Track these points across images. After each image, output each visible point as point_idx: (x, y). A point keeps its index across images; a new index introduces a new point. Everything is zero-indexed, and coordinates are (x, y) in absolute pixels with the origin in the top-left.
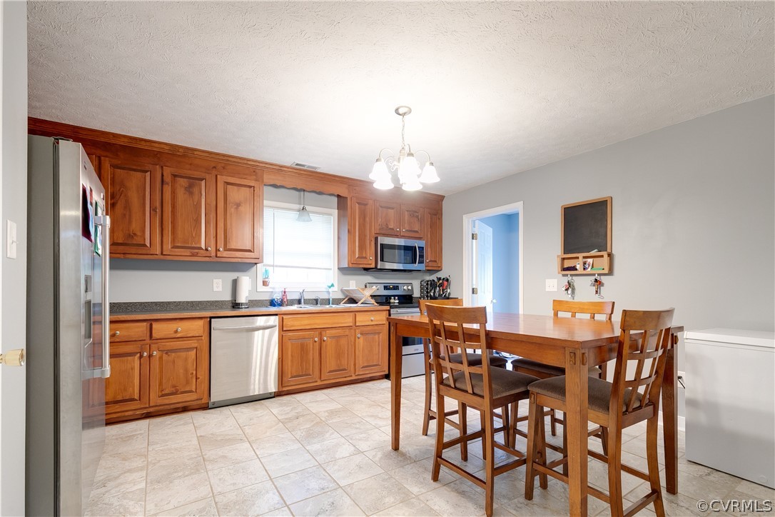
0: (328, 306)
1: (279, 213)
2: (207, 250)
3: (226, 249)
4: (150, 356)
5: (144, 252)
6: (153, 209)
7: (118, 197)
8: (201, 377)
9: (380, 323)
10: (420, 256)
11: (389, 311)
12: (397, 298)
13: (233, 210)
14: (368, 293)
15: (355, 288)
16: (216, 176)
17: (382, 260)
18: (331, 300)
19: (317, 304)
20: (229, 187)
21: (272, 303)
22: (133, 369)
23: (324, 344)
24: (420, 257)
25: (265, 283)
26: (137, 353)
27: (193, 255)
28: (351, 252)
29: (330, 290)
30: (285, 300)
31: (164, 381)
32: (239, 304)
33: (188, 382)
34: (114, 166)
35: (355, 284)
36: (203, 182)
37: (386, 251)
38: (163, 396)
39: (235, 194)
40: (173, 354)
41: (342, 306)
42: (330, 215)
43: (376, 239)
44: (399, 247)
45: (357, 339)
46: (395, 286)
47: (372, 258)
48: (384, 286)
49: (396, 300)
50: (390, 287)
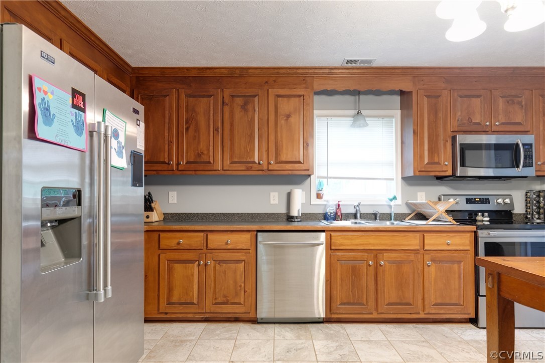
0: (388, 223)
1: (333, 122)
2: (259, 164)
3: (277, 162)
4: (206, 265)
5: (209, 168)
6: (216, 129)
7: (190, 122)
8: (248, 291)
9: (461, 248)
10: (525, 156)
11: (475, 232)
12: (486, 214)
13: (283, 122)
14: (442, 207)
15: (424, 201)
16: (268, 90)
17: (463, 164)
18: (393, 215)
19: (376, 219)
20: (280, 99)
21: (326, 217)
22: (193, 275)
23: (381, 269)
24: (525, 158)
25: (319, 196)
26: (197, 261)
27: (248, 169)
28: (418, 156)
29: (392, 203)
30: (339, 214)
31: (217, 290)
32: (292, 217)
33: (237, 294)
34: (188, 96)
35: (422, 196)
36: (256, 99)
37: (468, 153)
38: (216, 304)
39: (286, 106)
40: (225, 265)
41: (408, 223)
42: (392, 117)
43: (454, 139)
44: (488, 147)
45: (426, 267)
46: (483, 198)
47: (448, 163)
48: (466, 199)
49: (486, 217)
50: (476, 199)
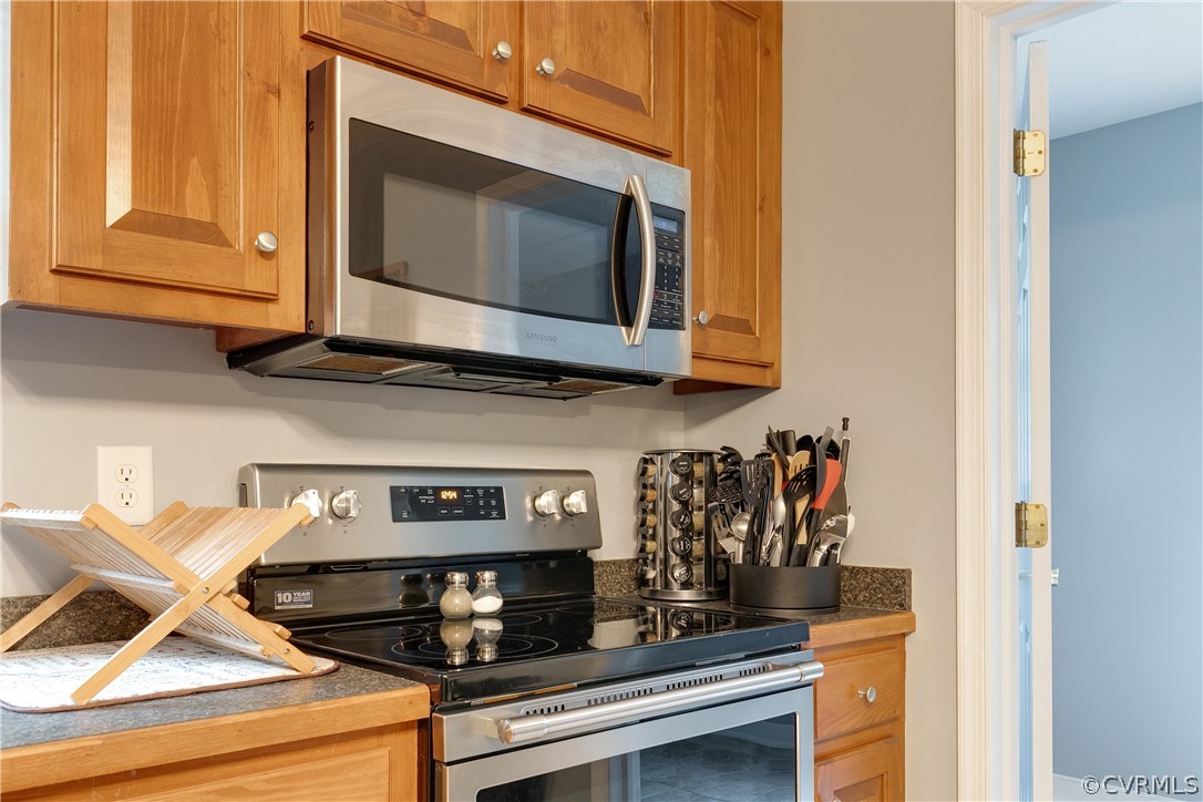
10: (659, 268)
11: (425, 728)
12: (488, 576)
24: (659, 283)
43: (318, 87)
46: (474, 489)
47: (282, 239)
48: (394, 491)
49: (485, 593)
50: (445, 495)
